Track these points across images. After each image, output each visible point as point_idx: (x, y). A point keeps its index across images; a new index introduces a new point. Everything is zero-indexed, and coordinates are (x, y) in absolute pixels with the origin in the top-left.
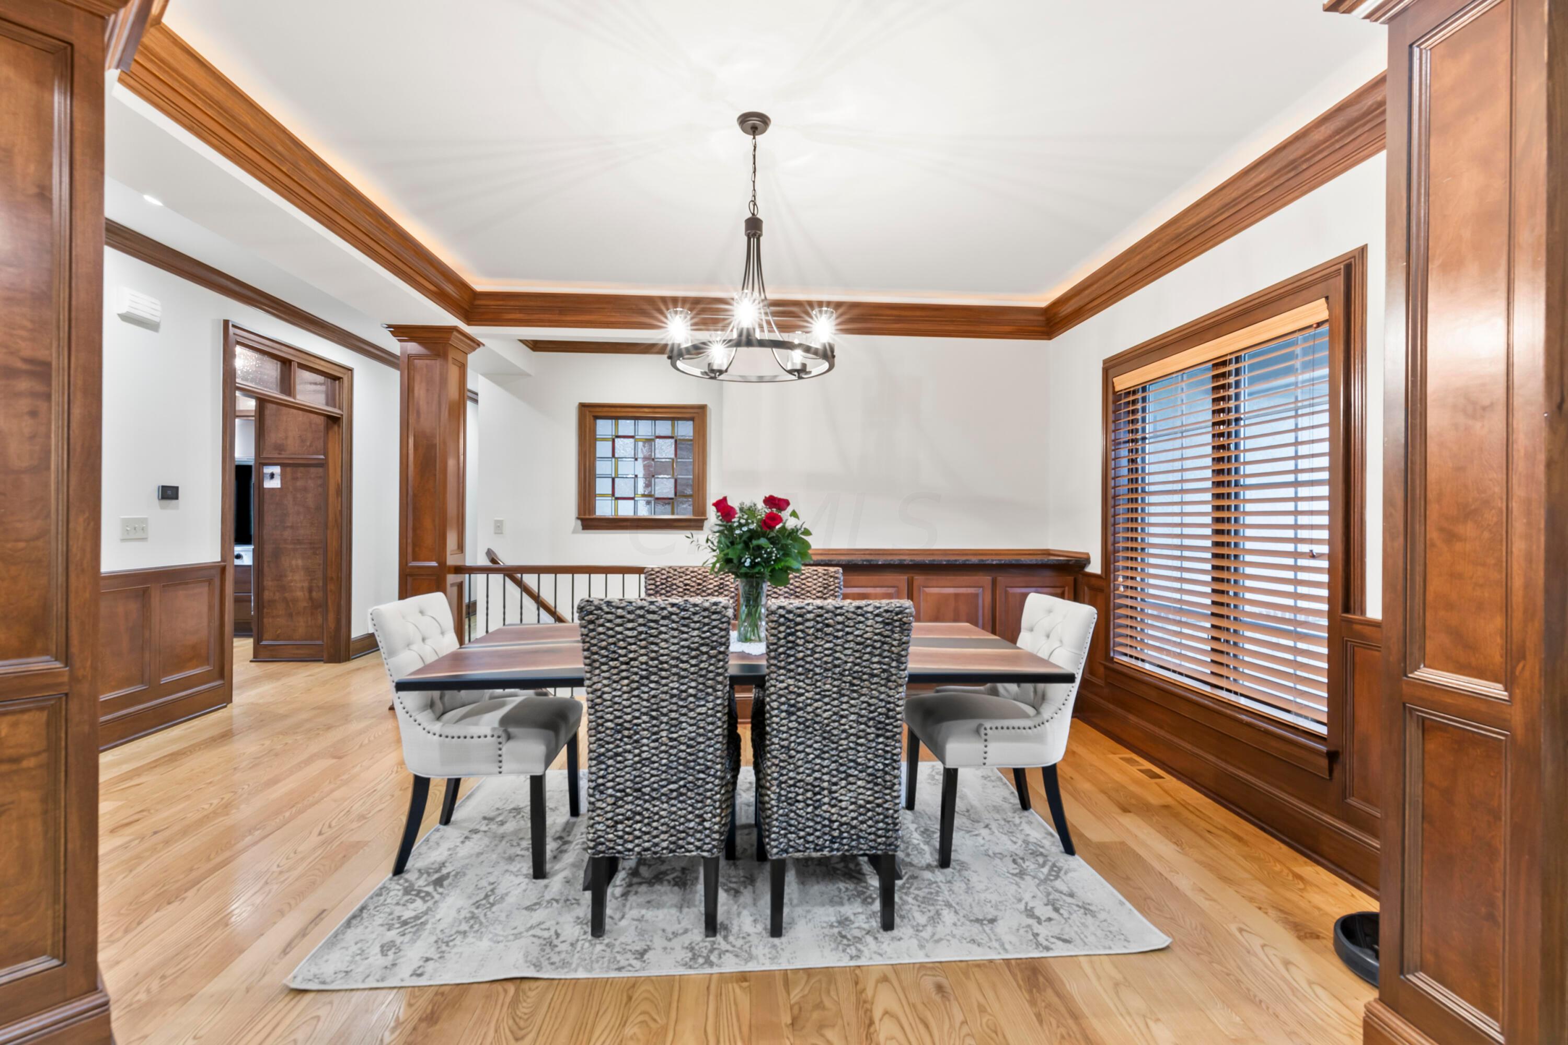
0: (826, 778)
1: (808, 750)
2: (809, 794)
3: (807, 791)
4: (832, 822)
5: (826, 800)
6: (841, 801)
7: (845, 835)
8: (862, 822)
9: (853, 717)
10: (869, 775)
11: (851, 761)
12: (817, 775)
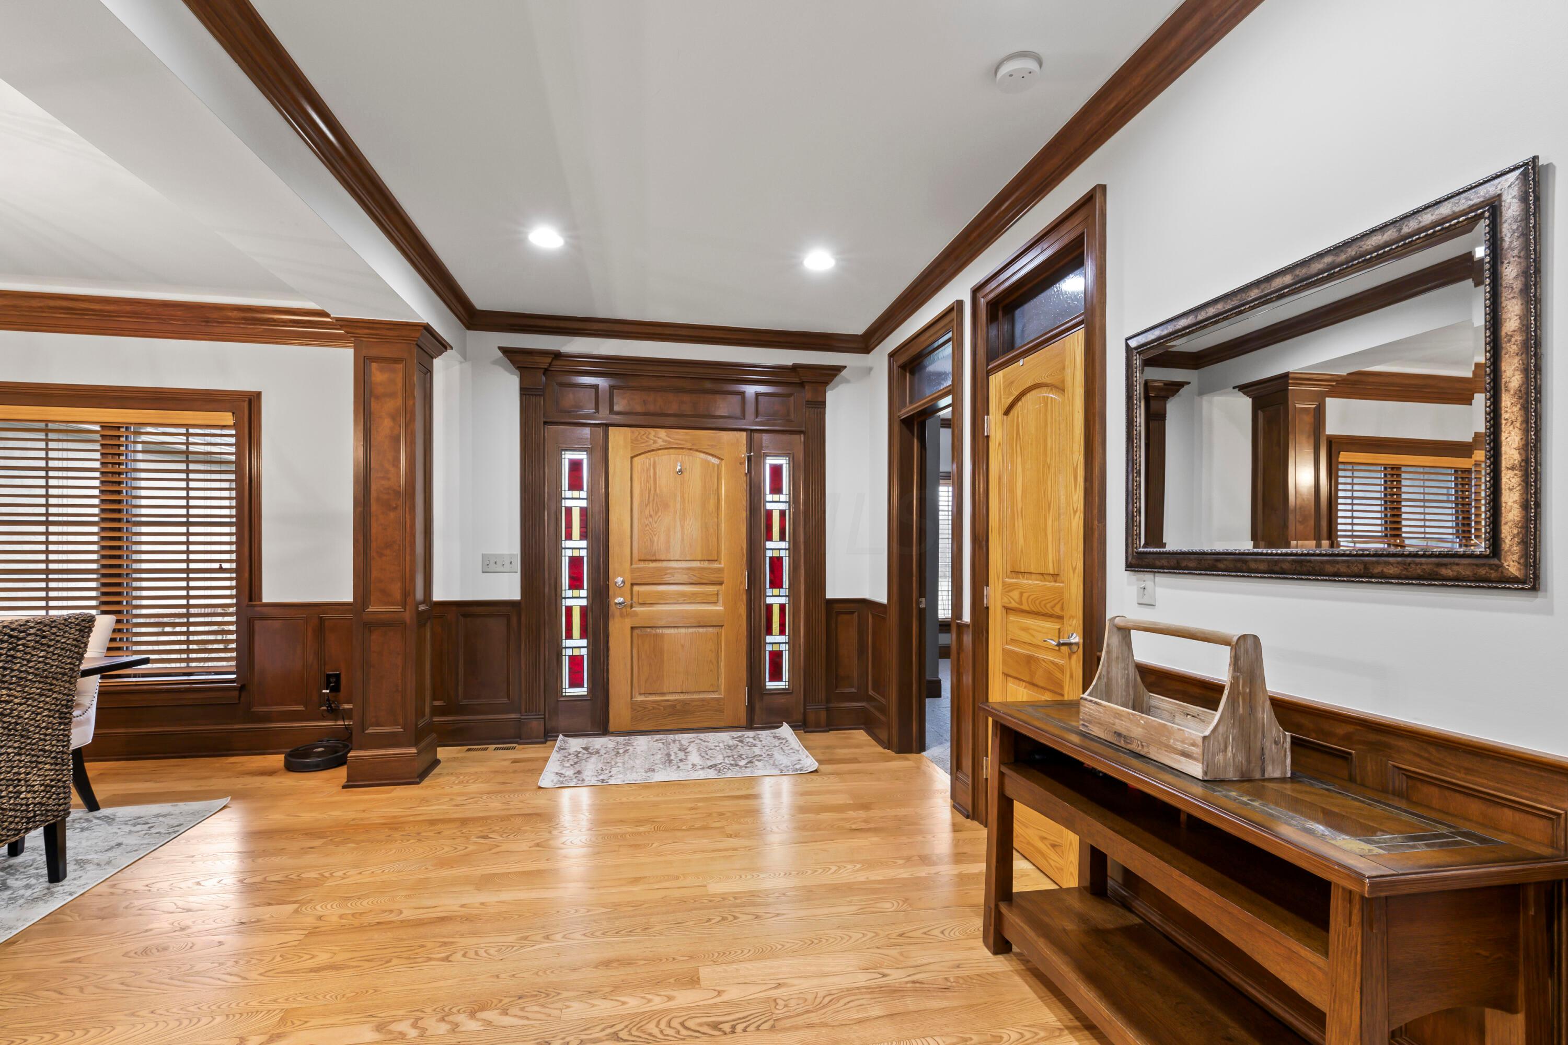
0: (23, 770)
1: (9, 750)
2: (11, 789)
3: (8, 786)
4: (27, 805)
5: (24, 789)
6: (33, 786)
7: (38, 812)
8: (49, 798)
9: (46, 713)
10: (53, 758)
11: (41, 750)
12: (15, 770)
